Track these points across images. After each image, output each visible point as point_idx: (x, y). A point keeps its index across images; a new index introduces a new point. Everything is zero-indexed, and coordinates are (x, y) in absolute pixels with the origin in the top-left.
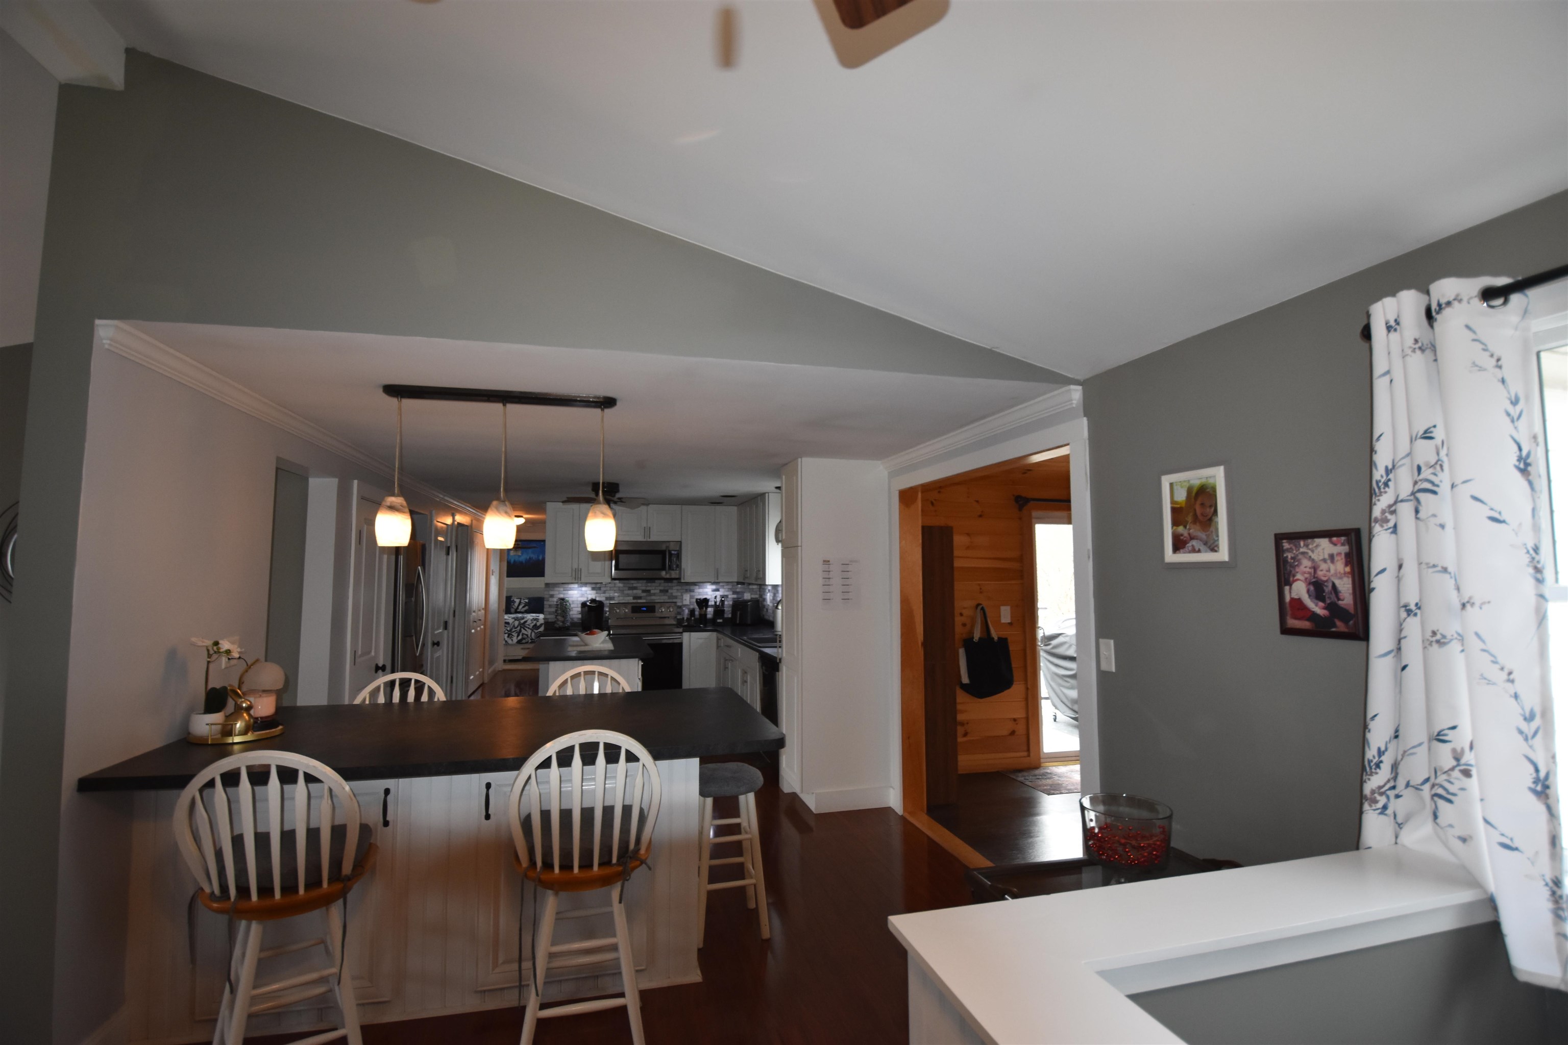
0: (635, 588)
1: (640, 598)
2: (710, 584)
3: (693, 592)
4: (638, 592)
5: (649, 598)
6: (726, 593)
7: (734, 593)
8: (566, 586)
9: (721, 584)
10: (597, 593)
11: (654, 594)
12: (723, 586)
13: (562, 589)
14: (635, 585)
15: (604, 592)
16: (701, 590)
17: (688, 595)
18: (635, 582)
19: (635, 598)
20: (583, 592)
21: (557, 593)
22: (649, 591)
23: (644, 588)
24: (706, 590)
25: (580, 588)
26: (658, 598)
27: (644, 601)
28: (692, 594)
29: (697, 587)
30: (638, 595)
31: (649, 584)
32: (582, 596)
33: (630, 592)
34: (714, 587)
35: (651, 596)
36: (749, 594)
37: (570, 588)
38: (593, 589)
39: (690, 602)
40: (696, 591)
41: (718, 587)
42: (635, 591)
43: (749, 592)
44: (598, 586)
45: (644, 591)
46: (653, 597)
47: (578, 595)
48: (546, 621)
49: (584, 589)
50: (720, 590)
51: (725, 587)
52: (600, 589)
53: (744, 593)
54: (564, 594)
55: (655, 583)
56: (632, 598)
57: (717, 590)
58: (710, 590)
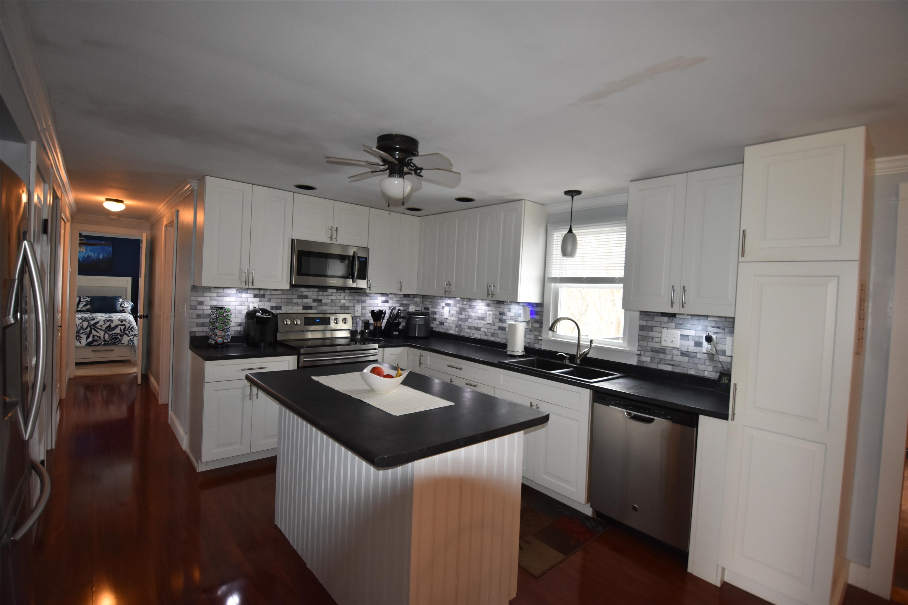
0: (306, 297)
1: (310, 308)
2: (381, 295)
3: (365, 303)
4: (309, 301)
5: (320, 308)
6: (394, 305)
7: (401, 305)
8: (221, 291)
9: (390, 296)
10: (260, 301)
11: (326, 305)
12: (392, 298)
13: (215, 295)
14: (305, 293)
15: (269, 301)
16: (372, 301)
17: (361, 306)
18: (307, 289)
19: (305, 308)
20: (243, 300)
21: (209, 299)
22: (320, 301)
23: (315, 297)
24: (376, 301)
25: (239, 294)
26: (330, 308)
27: (315, 311)
28: (364, 305)
29: (368, 298)
30: (309, 305)
31: (321, 293)
32: (242, 303)
33: (299, 301)
34: (384, 298)
35: (322, 306)
36: (414, 307)
37: (226, 293)
38: (256, 296)
39: (361, 314)
40: (367, 302)
41: (387, 298)
42: (305, 301)
43: (414, 304)
44: (262, 292)
45: (315, 300)
46: (325, 308)
47: (237, 303)
48: (193, 335)
49: (244, 295)
50: (389, 301)
51: (394, 299)
52: (263, 296)
53: (409, 304)
54: (217, 301)
55: (327, 291)
56: (301, 308)
57: (387, 302)
58: (380, 302)
